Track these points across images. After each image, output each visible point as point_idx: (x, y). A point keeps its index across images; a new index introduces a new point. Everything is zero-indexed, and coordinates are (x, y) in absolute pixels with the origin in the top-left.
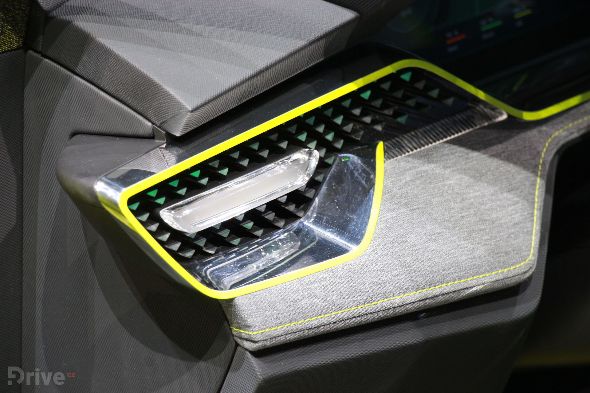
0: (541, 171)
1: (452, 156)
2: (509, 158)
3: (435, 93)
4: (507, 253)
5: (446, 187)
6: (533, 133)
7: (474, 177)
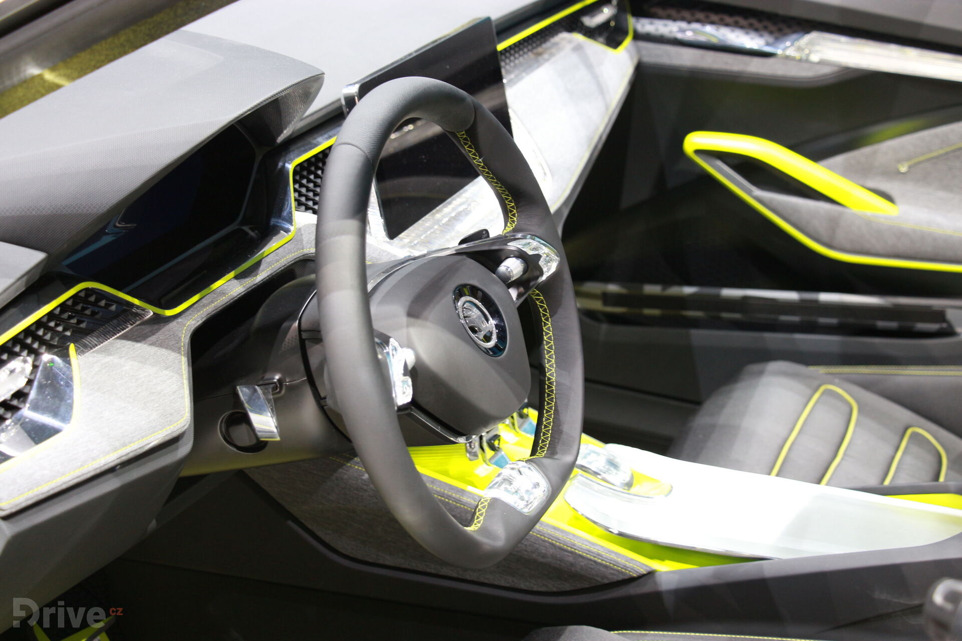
0: (183, 351)
1: (124, 349)
2: (161, 345)
3: (103, 303)
4: (171, 414)
5: (124, 373)
6: (173, 325)
7: (141, 362)
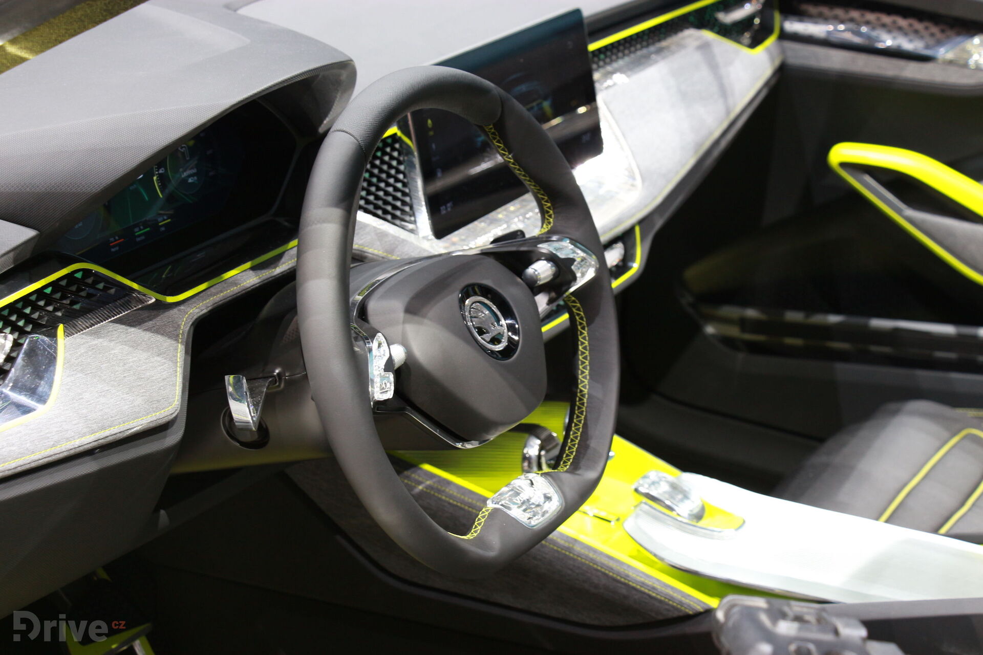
0: (181, 339)
1: (116, 332)
2: (157, 331)
3: (101, 286)
4: (158, 401)
5: (112, 356)
6: (174, 312)
7: (133, 347)
